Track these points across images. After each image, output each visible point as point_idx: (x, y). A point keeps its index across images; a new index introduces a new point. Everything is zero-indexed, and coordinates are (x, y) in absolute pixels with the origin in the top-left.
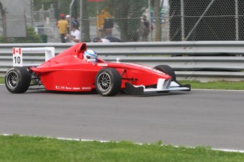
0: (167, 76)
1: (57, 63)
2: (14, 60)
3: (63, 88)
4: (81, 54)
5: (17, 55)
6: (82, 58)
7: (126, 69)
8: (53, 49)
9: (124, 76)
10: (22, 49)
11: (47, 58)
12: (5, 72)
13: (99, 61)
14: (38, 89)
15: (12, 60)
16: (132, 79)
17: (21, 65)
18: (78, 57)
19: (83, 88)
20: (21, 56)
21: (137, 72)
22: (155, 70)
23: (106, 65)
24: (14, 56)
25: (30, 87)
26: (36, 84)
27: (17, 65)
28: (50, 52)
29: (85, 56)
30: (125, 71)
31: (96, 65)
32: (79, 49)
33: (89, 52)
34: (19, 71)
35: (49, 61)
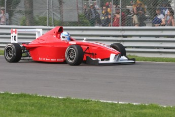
0: (118, 52)
1: (44, 40)
2: (12, 38)
3: (44, 59)
4: (59, 35)
5: (14, 34)
6: (60, 38)
7: (89, 46)
8: (41, 30)
9: (87, 52)
10: (17, 30)
11: (37, 37)
12: (4, 47)
13: (72, 40)
14: (28, 59)
15: (10, 38)
16: (93, 54)
17: (16, 42)
18: (57, 36)
19: (58, 60)
20: (16, 35)
21: (96, 48)
22: (109, 48)
23: (75, 43)
24: (12, 35)
25: (22, 58)
26: (27, 56)
27: (14, 42)
28: (39, 32)
29: (61, 36)
30: (88, 47)
31: (68, 43)
32: (57, 31)
33: (64, 33)
34: (14, 46)
35: (38, 39)
